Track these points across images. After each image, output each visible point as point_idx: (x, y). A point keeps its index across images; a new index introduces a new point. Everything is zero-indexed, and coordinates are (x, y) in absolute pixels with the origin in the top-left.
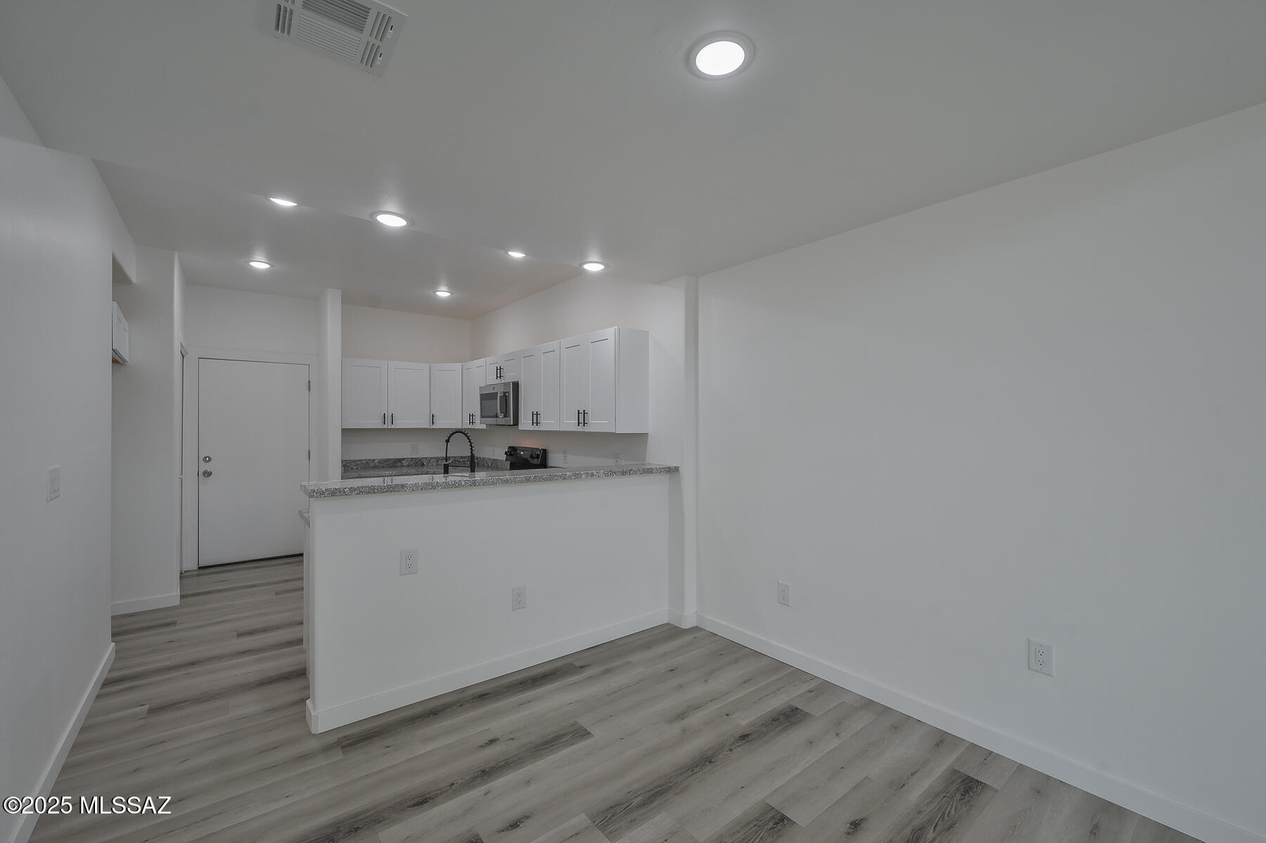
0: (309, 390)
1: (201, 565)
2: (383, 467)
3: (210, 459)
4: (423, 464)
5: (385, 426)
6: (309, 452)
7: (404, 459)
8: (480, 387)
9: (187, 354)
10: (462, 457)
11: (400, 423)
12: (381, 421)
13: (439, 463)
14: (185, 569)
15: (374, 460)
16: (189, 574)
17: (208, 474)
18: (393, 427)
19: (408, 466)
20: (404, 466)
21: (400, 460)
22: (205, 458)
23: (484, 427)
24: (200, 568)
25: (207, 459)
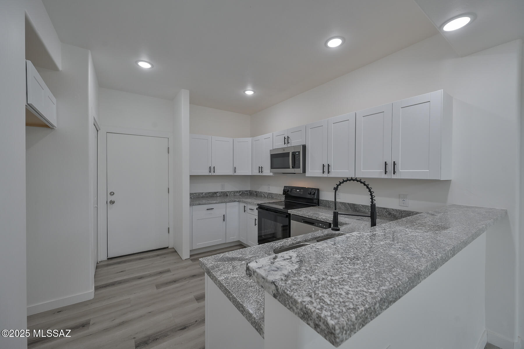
0: (168, 153)
1: (110, 256)
2: (207, 197)
3: (114, 194)
4: (227, 195)
5: (210, 174)
6: (169, 189)
7: (218, 192)
8: (270, 150)
9: (100, 129)
10: (246, 191)
11: (218, 172)
12: (208, 170)
13: (235, 194)
14: (99, 260)
15: (202, 193)
16: (101, 264)
17: (112, 202)
18: (214, 174)
19: (220, 196)
20: (217, 196)
21: (216, 193)
22: (111, 193)
23: (271, 174)
24: (108, 259)
25: (112, 194)
